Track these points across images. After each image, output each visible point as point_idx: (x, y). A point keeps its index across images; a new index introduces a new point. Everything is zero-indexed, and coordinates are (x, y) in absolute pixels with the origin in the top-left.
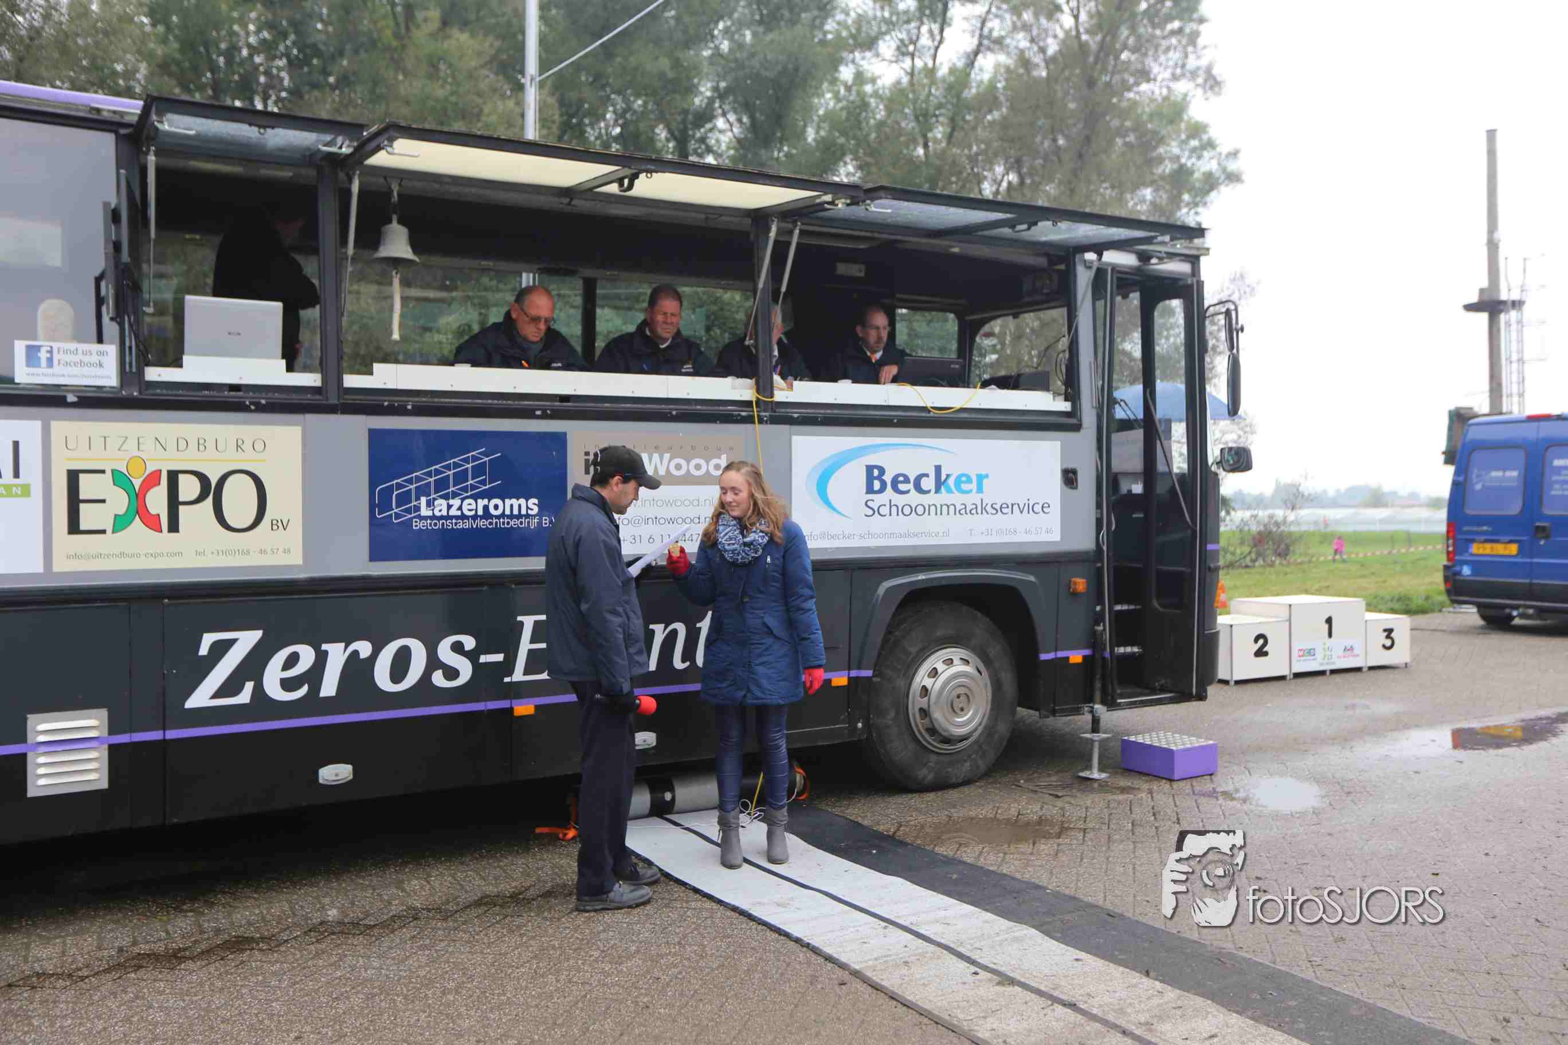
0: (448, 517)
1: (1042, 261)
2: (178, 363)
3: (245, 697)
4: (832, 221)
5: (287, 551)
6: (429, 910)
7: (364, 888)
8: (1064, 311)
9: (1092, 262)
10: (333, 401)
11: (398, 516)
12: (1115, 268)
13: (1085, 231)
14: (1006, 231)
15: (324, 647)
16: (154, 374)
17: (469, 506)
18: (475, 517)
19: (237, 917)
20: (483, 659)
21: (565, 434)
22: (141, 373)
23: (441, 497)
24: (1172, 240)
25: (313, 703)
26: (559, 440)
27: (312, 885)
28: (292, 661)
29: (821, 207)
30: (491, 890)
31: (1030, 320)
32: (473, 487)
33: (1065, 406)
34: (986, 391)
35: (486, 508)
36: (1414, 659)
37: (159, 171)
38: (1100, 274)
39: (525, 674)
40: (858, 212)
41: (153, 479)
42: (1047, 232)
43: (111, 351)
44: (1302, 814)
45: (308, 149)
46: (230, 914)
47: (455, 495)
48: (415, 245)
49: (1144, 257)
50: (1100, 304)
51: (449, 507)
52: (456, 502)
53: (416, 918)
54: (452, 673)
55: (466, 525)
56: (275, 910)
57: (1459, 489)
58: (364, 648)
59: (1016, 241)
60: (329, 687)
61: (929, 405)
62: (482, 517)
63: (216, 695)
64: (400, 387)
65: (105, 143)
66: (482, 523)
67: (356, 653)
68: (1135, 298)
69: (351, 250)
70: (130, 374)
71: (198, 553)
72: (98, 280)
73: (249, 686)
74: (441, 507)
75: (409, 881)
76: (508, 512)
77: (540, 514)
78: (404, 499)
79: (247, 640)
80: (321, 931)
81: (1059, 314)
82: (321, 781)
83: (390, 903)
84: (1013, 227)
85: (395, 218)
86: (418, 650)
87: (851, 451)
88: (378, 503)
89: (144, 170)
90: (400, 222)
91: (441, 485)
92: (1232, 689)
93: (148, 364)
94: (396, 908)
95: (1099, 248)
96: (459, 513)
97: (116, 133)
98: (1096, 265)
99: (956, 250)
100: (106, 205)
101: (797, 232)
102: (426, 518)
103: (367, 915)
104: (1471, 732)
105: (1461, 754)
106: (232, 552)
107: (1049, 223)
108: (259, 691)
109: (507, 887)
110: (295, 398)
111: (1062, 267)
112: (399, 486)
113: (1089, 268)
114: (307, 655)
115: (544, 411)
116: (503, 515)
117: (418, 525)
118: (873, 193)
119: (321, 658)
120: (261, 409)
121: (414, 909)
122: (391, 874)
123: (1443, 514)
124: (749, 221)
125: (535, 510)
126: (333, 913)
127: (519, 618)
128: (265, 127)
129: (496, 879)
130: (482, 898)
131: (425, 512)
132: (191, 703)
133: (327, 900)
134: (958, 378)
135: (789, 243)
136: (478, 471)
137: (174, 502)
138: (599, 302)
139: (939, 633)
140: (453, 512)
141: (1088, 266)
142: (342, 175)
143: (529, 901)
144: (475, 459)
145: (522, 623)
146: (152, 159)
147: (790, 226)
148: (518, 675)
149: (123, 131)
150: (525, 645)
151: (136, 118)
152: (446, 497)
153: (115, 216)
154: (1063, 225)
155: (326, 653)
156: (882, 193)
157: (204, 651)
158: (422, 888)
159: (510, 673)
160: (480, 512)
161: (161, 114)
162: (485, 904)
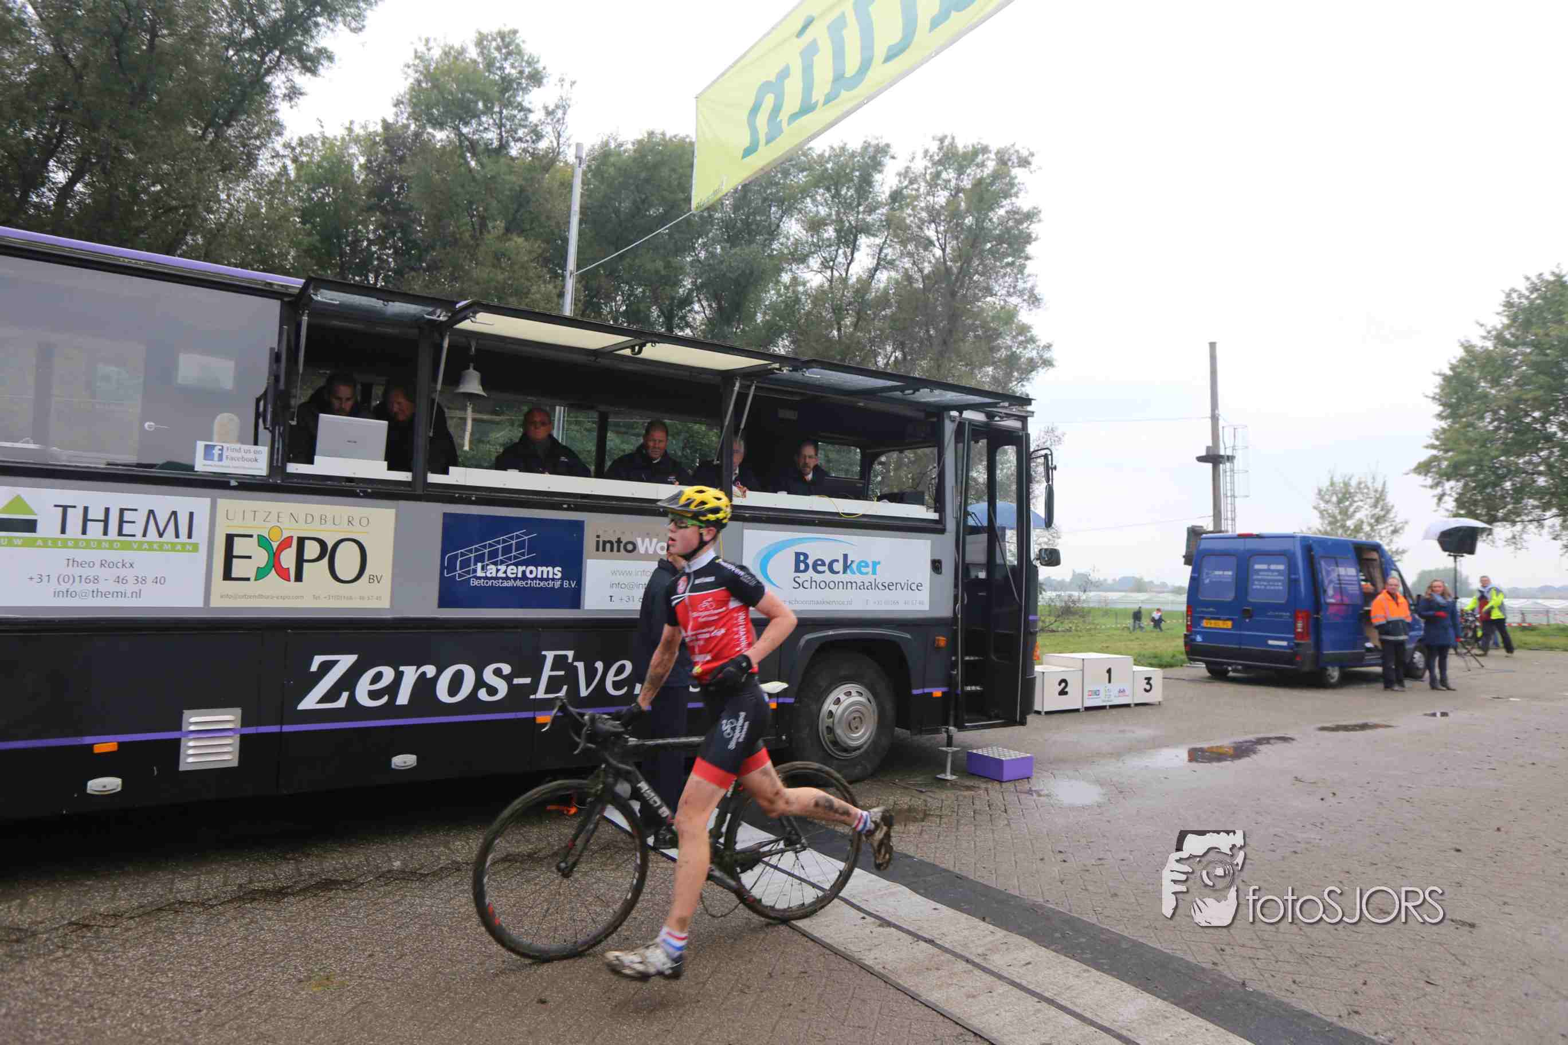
0: (496, 578)
1: (921, 415)
2: (311, 462)
3: (341, 703)
4: (779, 381)
5: (379, 598)
6: (468, 864)
7: (420, 847)
8: (935, 450)
9: (955, 417)
10: (419, 492)
11: (460, 576)
12: (971, 422)
13: (951, 397)
14: (898, 394)
15: (402, 668)
16: (293, 468)
17: (512, 571)
18: (515, 579)
19: (326, 865)
20: (516, 681)
21: (583, 522)
22: (284, 467)
23: (493, 563)
24: (1010, 405)
25: (391, 709)
26: (579, 526)
27: (382, 843)
28: (378, 677)
29: (771, 371)
30: (514, 850)
31: (909, 455)
32: (515, 557)
33: (933, 516)
34: (880, 503)
35: (524, 572)
36: (1166, 699)
37: (310, 326)
38: (961, 426)
39: (546, 692)
40: (797, 375)
41: (286, 543)
42: (927, 396)
43: (264, 451)
44: (1090, 807)
45: (415, 315)
46: (321, 863)
47: (502, 562)
48: (484, 383)
49: (990, 416)
50: (960, 445)
51: (498, 571)
52: (503, 568)
53: (458, 870)
54: (492, 691)
55: (510, 584)
56: (355, 861)
57: (1194, 581)
58: (430, 670)
59: (904, 400)
60: (403, 698)
61: (841, 512)
62: (520, 579)
63: (320, 701)
64: (468, 484)
65: (273, 307)
66: (519, 583)
67: (424, 674)
68: (983, 443)
69: (439, 387)
70: (276, 467)
71: (315, 597)
72: (258, 401)
73: (345, 695)
74: (491, 571)
75: (454, 842)
76: (539, 576)
77: (562, 579)
78: (465, 564)
79: (346, 661)
80: (387, 877)
81: (931, 451)
82: (393, 766)
83: (439, 858)
84: (902, 391)
85: (472, 365)
86: (469, 674)
87: (783, 542)
88: (447, 566)
89: (299, 325)
90: (475, 369)
91: (493, 555)
92: (1043, 716)
93: (290, 461)
94: (443, 862)
95: (961, 408)
96: (504, 575)
97: (282, 300)
98: (958, 419)
99: (861, 404)
100: (272, 349)
101: (753, 387)
102: (480, 578)
103: (422, 866)
104: (1202, 750)
105: (1194, 765)
106: (338, 597)
107: (927, 390)
108: (352, 698)
109: (525, 848)
110: (392, 489)
111: (935, 420)
112: (463, 555)
113: (953, 421)
114: (388, 674)
115: (569, 505)
116: (536, 578)
117: (474, 583)
118: (809, 364)
119: (399, 676)
120: (367, 495)
121: (457, 863)
122: (441, 836)
123: (1184, 598)
124: (719, 378)
125: (559, 575)
126: (397, 864)
127: (544, 653)
128: (388, 301)
129: (518, 842)
130: (507, 856)
131: (480, 573)
132: (301, 707)
133: (392, 855)
134: (859, 493)
135: (747, 395)
136: (520, 546)
137: (300, 560)
138: (609, 427)
139: (842, 673)
140: (501, 574)
141: (953, 420)
142: (436, 335)
143: (541, 859)
144: (518, 537)
145: (545, 656)
146: (305, 318)
147: (749, 383)
148: (541, 694)
149: (286, 299)
150: (547, 672)
151: (297, 291)
152: (495, 564)
153: (276, 357)
154: (937, 392)
155: (402, 672)
156: (814, 365)
157: (314, 668)
158: (463, 847)
159: (535, 693)
160: (520, 575)
161: (316, 289)
162: (510, 861)
